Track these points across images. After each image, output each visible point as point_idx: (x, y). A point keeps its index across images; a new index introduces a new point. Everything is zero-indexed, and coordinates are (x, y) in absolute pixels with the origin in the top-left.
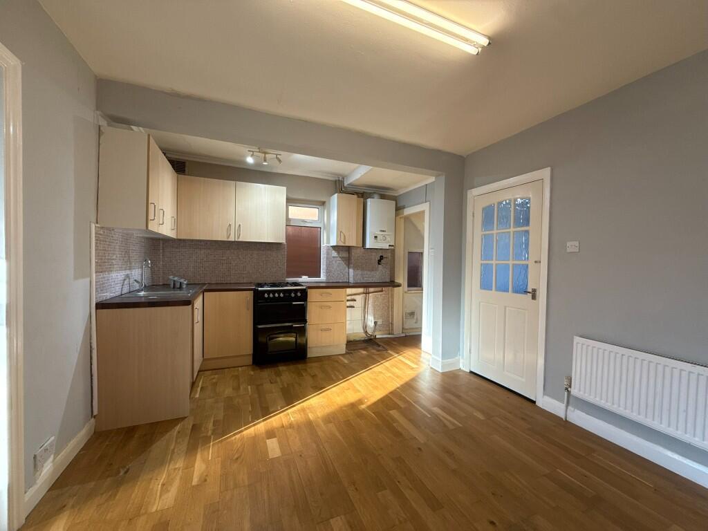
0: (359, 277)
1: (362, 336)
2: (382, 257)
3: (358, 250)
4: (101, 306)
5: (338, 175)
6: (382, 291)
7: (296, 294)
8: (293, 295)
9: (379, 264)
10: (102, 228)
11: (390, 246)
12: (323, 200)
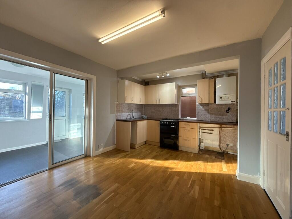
0: (213, 118)
1: (218, 150)
2: (229, 109)
3: (213, 105)
4: (117, 120)
5: (202, 71)
6: (232, 128)
7: (173, 123)
8: (171, 123)
9: (227, 112)
10: (119, 103)
11: (231, 102)
12: (195, 84)
